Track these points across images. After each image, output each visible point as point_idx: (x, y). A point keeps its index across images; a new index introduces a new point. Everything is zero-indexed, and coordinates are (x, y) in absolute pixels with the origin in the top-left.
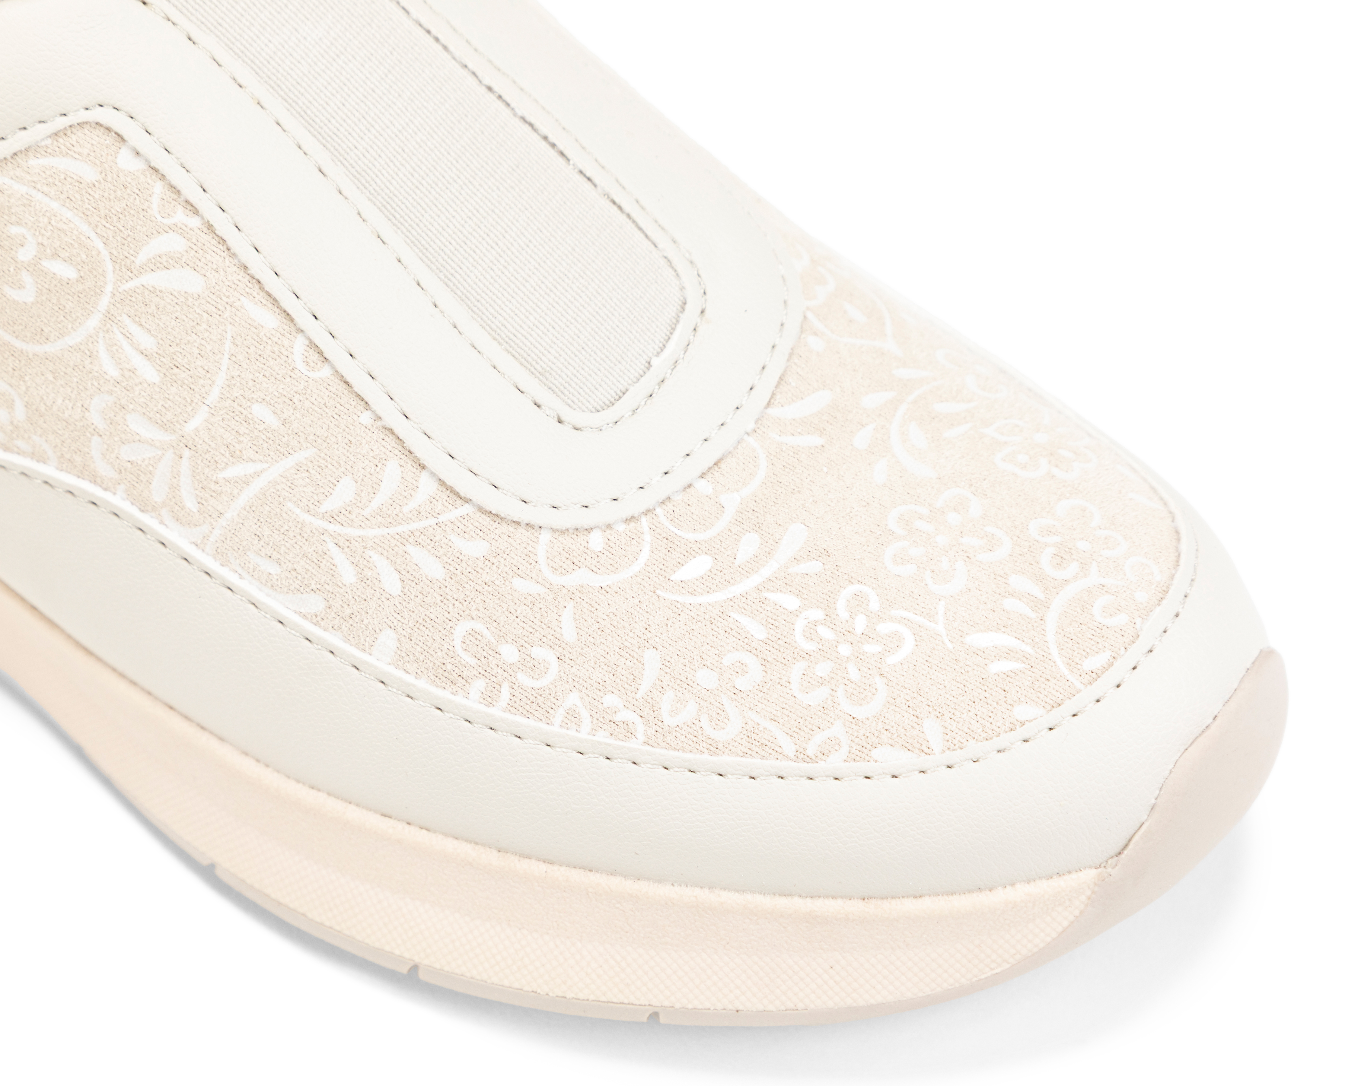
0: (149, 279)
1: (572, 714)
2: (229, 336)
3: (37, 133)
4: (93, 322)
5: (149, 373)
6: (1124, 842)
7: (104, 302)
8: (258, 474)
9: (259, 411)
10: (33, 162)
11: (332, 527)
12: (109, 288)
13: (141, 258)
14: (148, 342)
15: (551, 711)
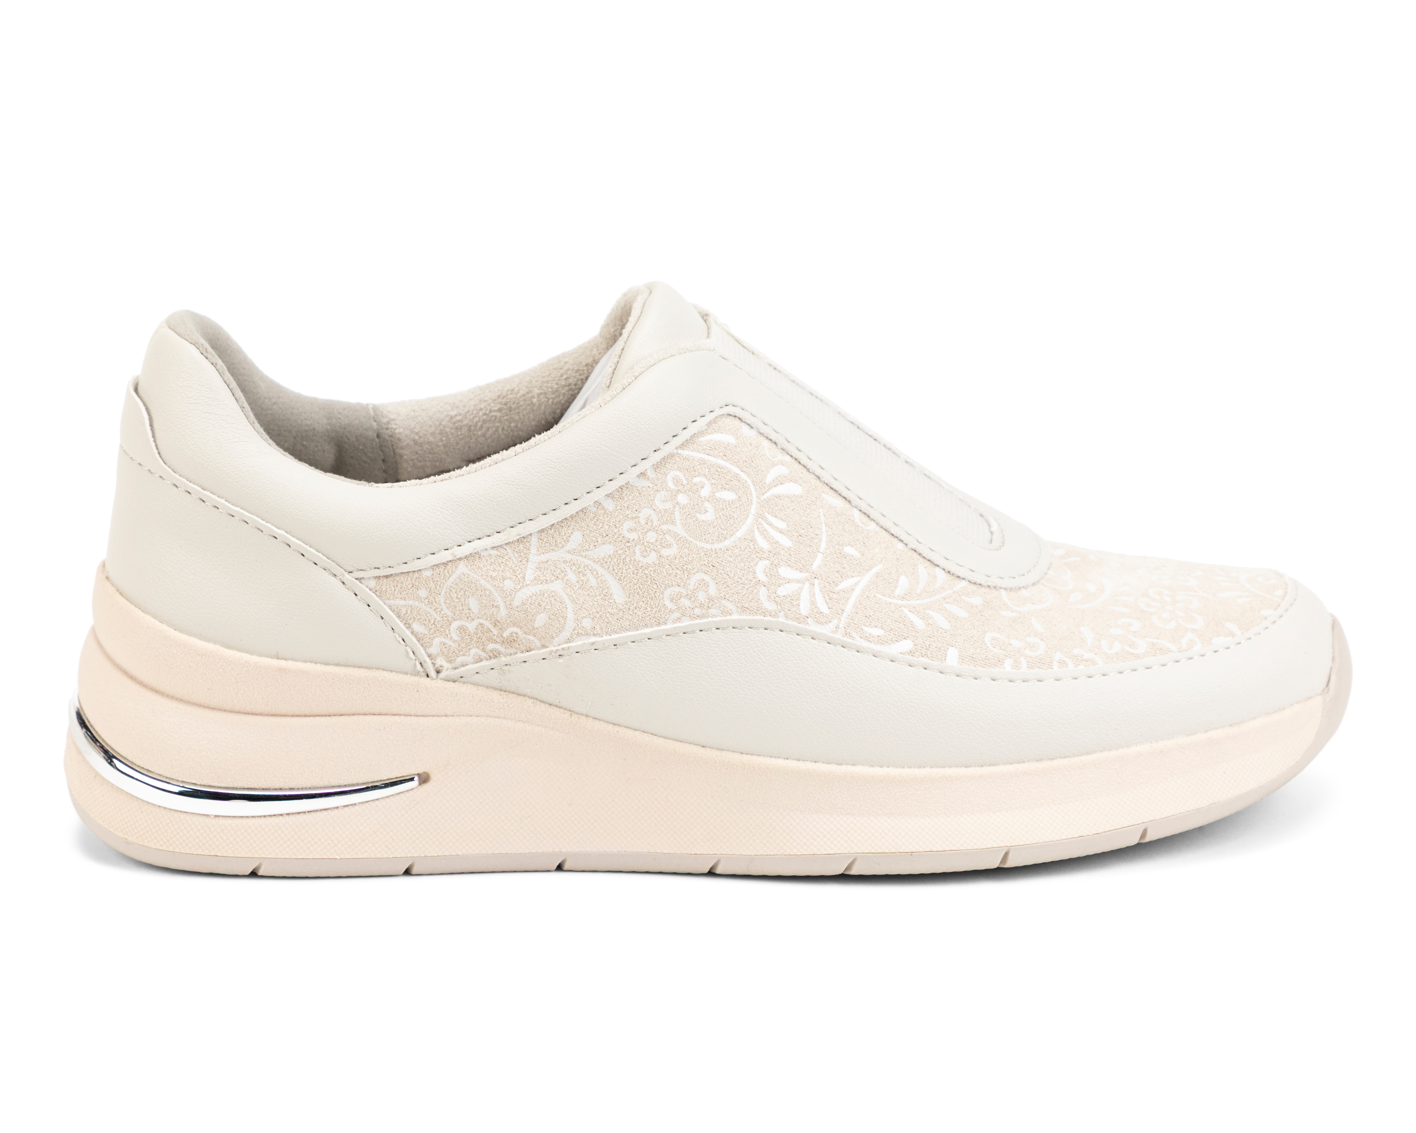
0: (775, 491)
1: (1062, 663)
2: (822, 514)
3: (702, 423)
4: (750, 521)
5: (785, 542)
6: (1326, 679)
7: (753, 510)
8: (857, 584)
9: (848, 550)
10: (702, 439)
11: (904, 603)
12: (755, 500)
13: (769, 480)
14: (782, 525)
15: (1051, 664)
